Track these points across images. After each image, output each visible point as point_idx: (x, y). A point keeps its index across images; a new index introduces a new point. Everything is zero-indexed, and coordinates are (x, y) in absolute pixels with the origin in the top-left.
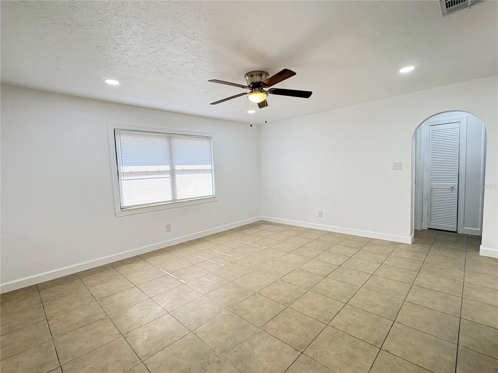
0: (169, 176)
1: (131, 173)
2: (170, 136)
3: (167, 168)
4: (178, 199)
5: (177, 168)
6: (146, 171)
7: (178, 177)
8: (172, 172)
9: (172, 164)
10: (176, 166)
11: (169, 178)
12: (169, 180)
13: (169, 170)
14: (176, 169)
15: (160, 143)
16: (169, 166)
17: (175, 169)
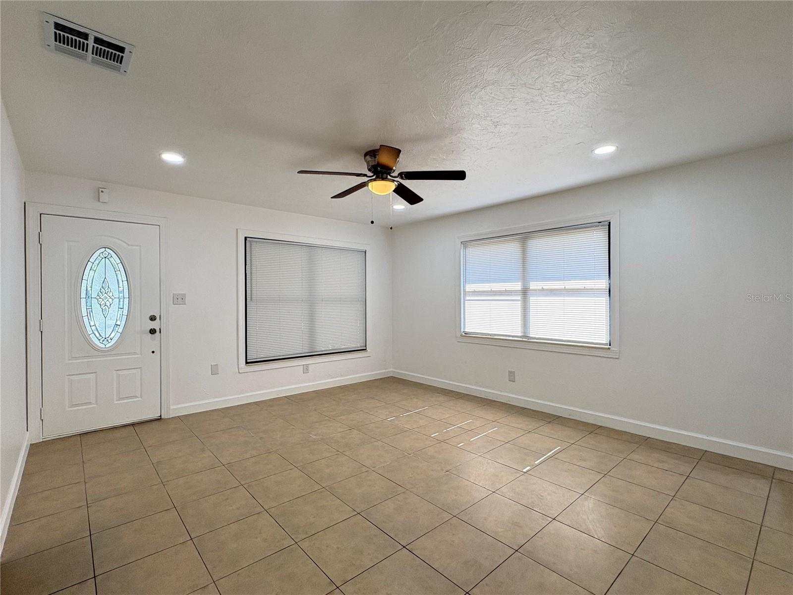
0: (519, 298)
1: (475, 293)
2: (524, 237)
3: (518, 286)
4: (531, 336)
5: (533, 285)
6: (490, 290)
7: (533, 300)
8: (525, 292)
9: (525, 279)
10: (531, 283)
11: (520, 302)
12: (519, 304)
13: (520, 289)
14: (531, 288)
15: (512, 249)
16: (520, 283)
17: (529, 289)
